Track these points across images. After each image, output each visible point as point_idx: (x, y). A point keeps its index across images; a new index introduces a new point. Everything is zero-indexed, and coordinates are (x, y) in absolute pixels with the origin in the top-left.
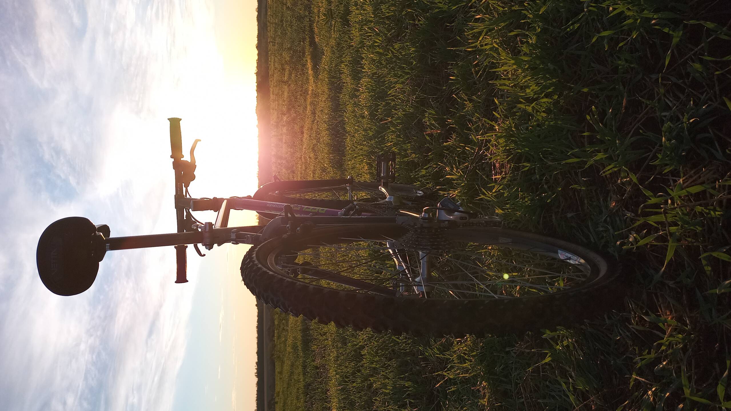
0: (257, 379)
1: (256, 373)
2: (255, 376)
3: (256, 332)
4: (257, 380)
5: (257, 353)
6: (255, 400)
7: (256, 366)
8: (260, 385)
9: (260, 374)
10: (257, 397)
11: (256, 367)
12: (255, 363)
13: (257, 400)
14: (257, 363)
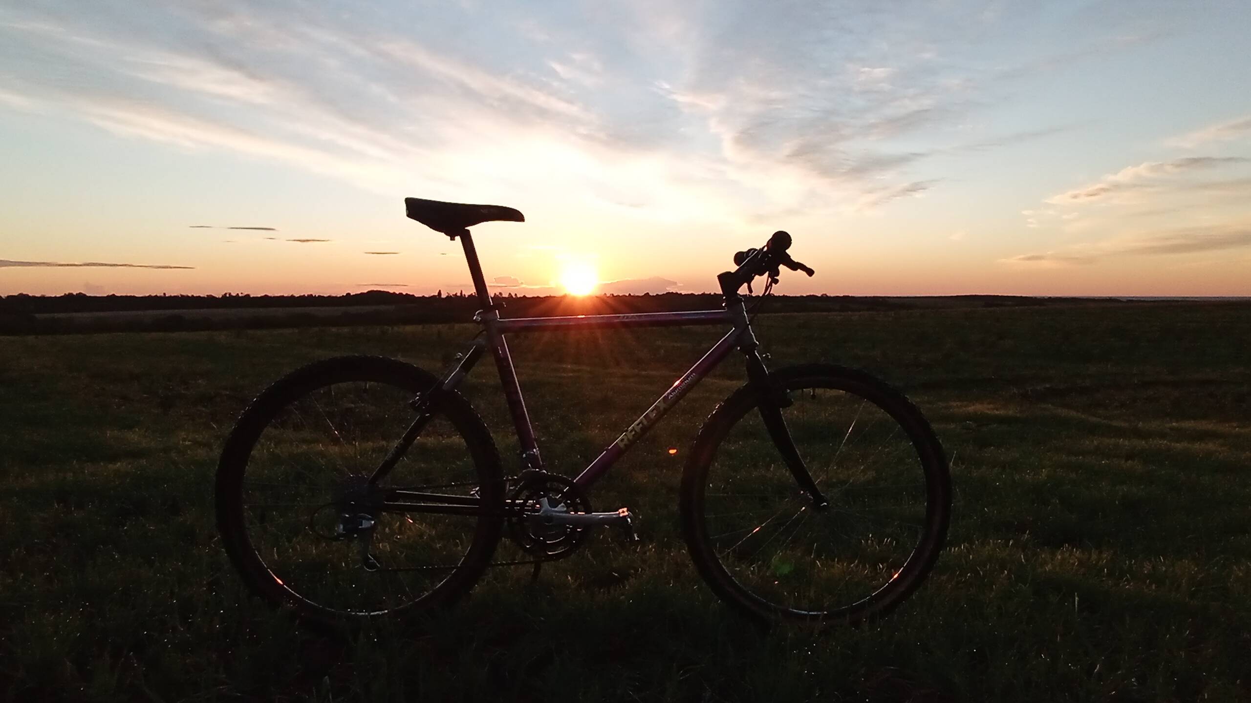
0: (221, 296)
1: (230, 294)
2: (223, 293)
3: (302, 294)
4: (217, 297)
5: (266, 297)
6: (182, 294)
7: (242, 295)
8: (209, 301)
9: (230, 301)
10: (188, 296)
11: (240, 295)
12: (248, 293)
14: (248, 296)
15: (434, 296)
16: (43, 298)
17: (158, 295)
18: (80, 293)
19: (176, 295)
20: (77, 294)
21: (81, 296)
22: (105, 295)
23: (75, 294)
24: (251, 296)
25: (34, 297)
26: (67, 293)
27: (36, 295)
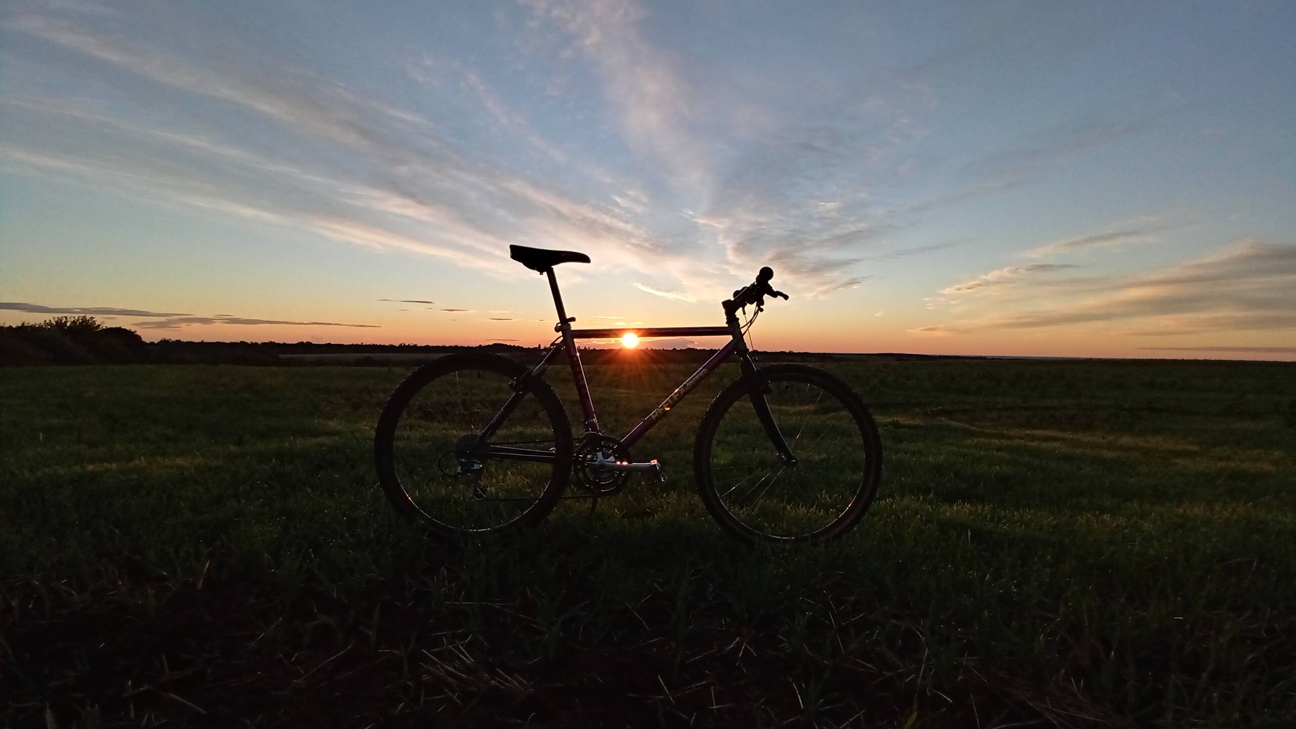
1: (404, 344)
2: (400, 344)
4: (396, 345)
5: (427, 346)
6: (374, 343)
8: (391, 348)
9: (403, 348)
10: (377, 345)
11: (411, 345)
13: (374, 345)
14: (416, 345)
15: (536, 348)
16: (285, 344)
17: (358, 344)
18: (308, 342)
19: (369, 344)
20: (306, 343)
21: (309, 344)
22: (324, 343)
23: (305, 342)
24: (418, 346)
25: (279, 344)
26: (300, 341)
27: (280, 342)
